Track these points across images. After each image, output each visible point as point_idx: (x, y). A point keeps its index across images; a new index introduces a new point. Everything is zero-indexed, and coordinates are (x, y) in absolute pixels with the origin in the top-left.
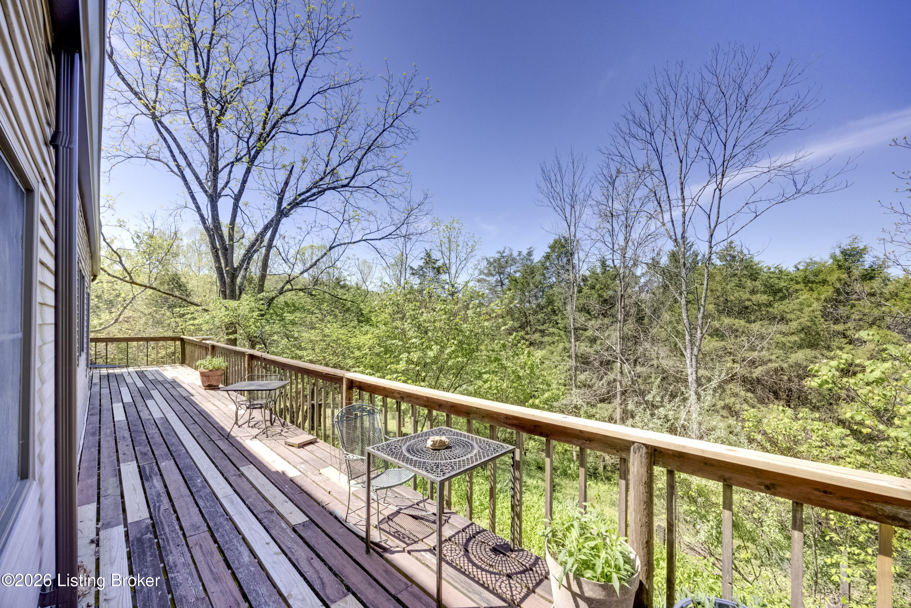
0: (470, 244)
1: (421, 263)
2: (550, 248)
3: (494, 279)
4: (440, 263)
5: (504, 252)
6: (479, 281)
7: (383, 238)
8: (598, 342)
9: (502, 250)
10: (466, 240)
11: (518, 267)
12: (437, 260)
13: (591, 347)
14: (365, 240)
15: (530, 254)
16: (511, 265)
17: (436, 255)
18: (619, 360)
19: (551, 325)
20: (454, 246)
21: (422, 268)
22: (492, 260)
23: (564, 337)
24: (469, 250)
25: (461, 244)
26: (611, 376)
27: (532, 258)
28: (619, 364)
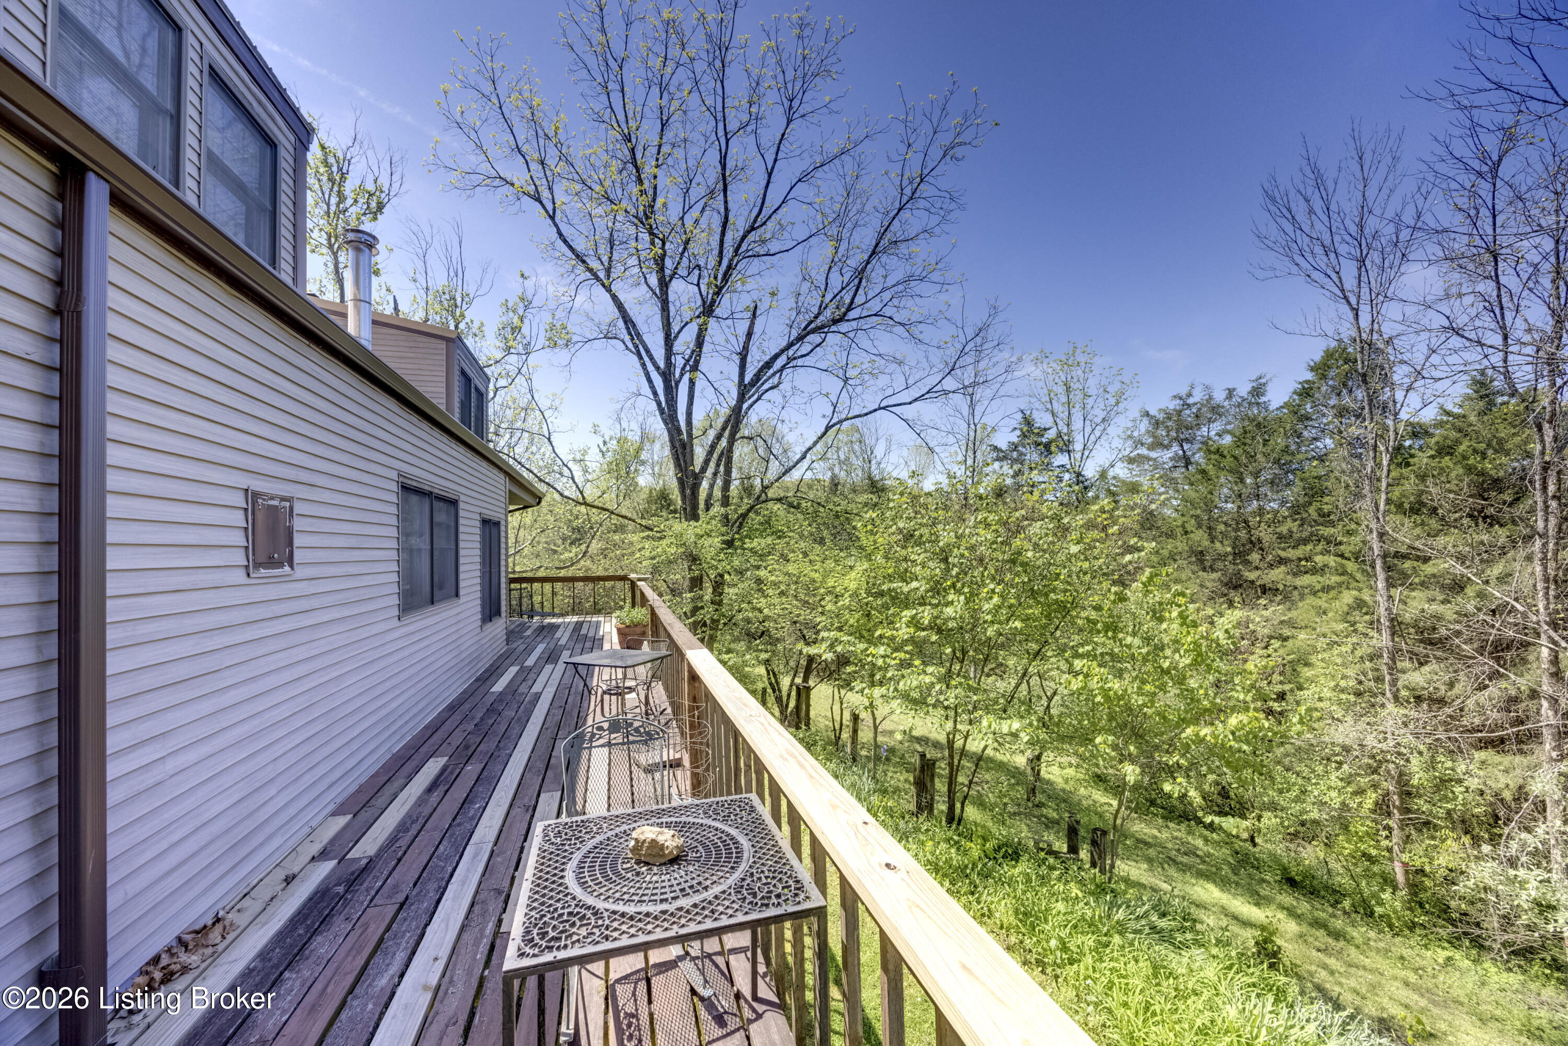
0: (1112, 389)
1: (1014, 437)
2: (1312, 369)
3: (1168, 454)
4: (1051, 434)
5: (1190, 395)
6: (1131, 461)
7: (916, 400)
8: (1470, 591)
9: (1183, 393)
10: (1104, 382)
11: (1229, 423)
12: (1045, 429)
13: (1445, 602)
14: (884, 408)
15: (1258, 391)
16: (1210, 421)
17: (1042, 419)
18: (1544, 640)
19: (1319, 548)
20: (1077, 397)
21: (1015, 447)
22: (1161, 416)
23: (1359, 576)
24: (1112, 401)
25: (1092, 391)
26: (1519, 682)
27: (1263, 399)
28: (1545, 652)
